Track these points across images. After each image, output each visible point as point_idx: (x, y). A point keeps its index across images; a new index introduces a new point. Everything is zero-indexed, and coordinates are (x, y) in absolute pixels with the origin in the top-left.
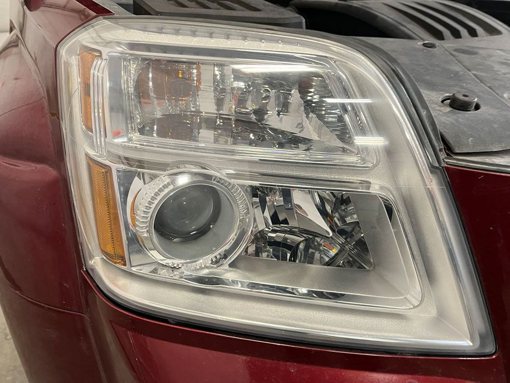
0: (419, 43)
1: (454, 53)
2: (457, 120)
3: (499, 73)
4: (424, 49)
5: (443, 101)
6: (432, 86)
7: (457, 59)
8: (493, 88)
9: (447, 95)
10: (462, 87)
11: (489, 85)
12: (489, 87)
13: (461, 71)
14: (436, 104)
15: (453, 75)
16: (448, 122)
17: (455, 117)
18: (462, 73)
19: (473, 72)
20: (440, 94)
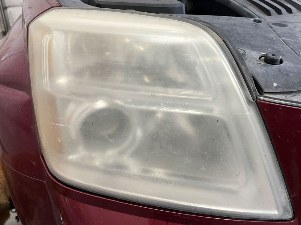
0: (251, 20)
1: (272, 26)
2: (266, 71)
3: (299, 38)
4: (254, 24)
5: (260, 58)
6: (254, 48)
7: (273, 30)
8: (294, 49)
9: (263, 53)
10: (274, 48)
11: (291, 47)
12: (292, 49)
13: (275, 38)
14: (255, 59)
15: (269, 40)
16: (261, 72)
17: (266, 69)
18: (275, 39)
19: (283, 38)
20: (258, 53)
